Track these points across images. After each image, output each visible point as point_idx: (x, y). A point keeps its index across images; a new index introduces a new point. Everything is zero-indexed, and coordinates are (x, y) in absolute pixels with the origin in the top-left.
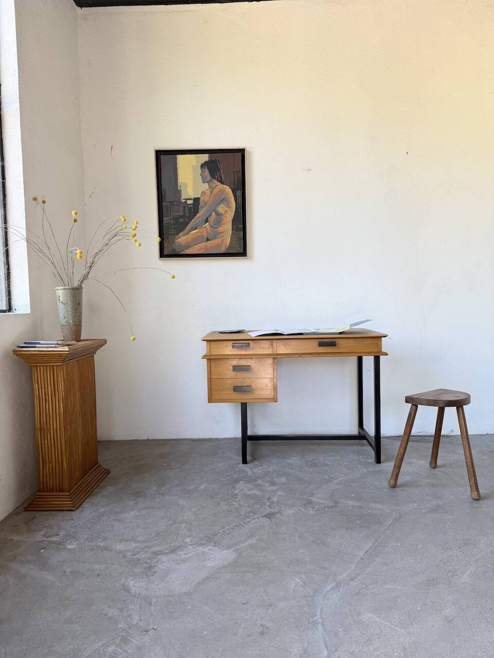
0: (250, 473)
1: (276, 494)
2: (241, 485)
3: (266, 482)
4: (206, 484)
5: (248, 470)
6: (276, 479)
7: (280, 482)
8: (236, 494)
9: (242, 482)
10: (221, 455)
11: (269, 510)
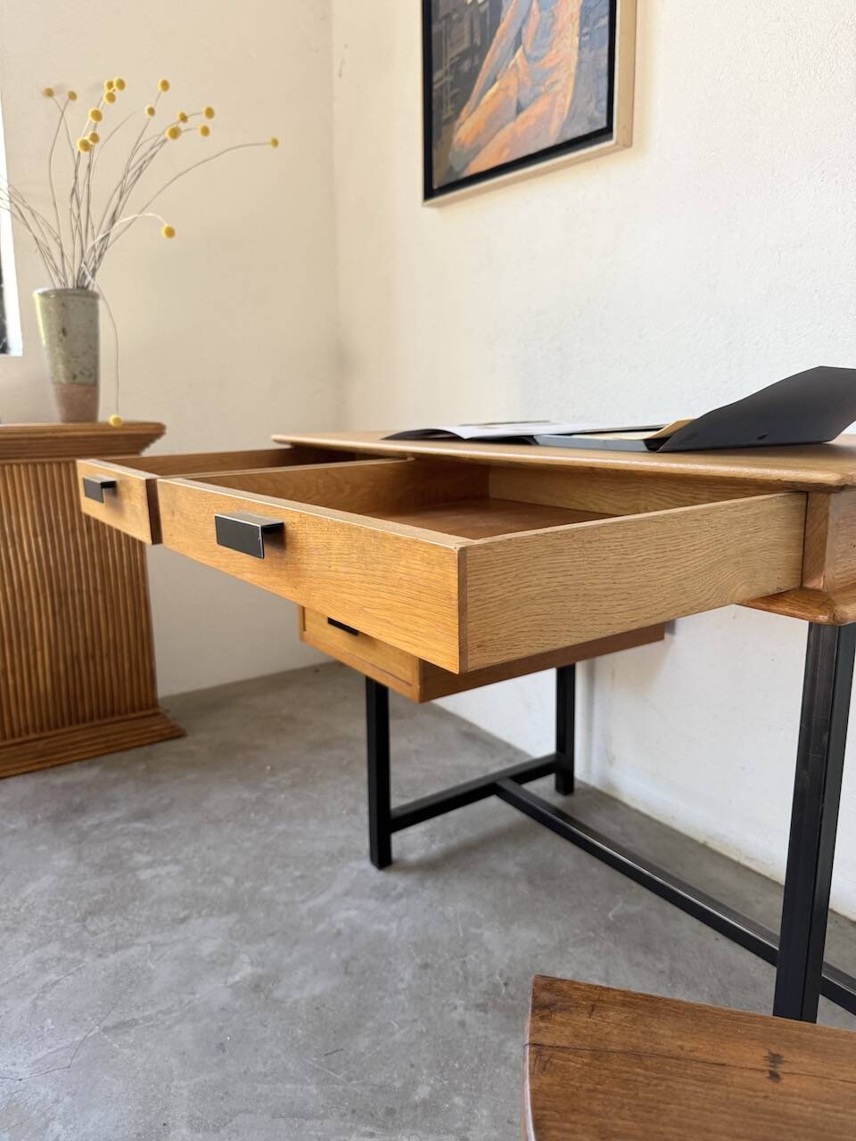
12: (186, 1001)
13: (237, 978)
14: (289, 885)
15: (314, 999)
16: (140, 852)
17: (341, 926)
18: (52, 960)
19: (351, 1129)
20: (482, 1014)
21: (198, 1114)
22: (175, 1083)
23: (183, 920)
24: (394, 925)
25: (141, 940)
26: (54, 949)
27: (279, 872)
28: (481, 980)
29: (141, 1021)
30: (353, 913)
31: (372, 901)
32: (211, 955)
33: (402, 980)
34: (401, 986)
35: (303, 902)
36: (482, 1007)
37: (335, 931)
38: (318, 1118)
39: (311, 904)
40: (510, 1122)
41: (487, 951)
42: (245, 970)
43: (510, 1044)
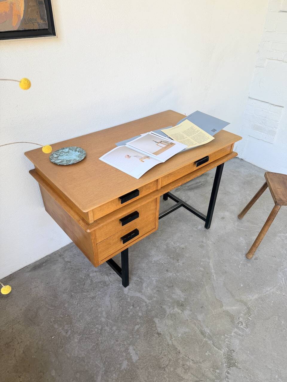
0: (144, 298)
1: (200, 321)
2: (161, 326)
3: (173, 306)
4: (131, 348)
5: (138, 295)
6: (174, 296)
7: (183, 300)
8: (173, 345)
9: (156, 320)
10: (89, 281)
11: (221, 351)
12: (190, 320)
13: (180, 311)
14: (138, 308)
15: (183, 292)
16: (120, 368)
17: (155, 291)
18: (184, 368)
19: (213, 279)
20: (180, 260)
21: (219, 306)
22: (214, 314)
23: (159, 334)
24: (153, 279)
25: (170, 343)
26: (179, 371)
27: (131, 313)
28: (170, 261)
29: (200, 329)
30: (149, 289)
31: (143, 285)
32: (173, 320)
33: (173, 275)
34: (174, 275)
35: (146, 302)
36: (178, 260)
37: (157, 292)
38: (213, 285)
39: (146, 300)
40: (204, 256)
41: (160, 259)
42: (177, 310)
43: (186, 256)
